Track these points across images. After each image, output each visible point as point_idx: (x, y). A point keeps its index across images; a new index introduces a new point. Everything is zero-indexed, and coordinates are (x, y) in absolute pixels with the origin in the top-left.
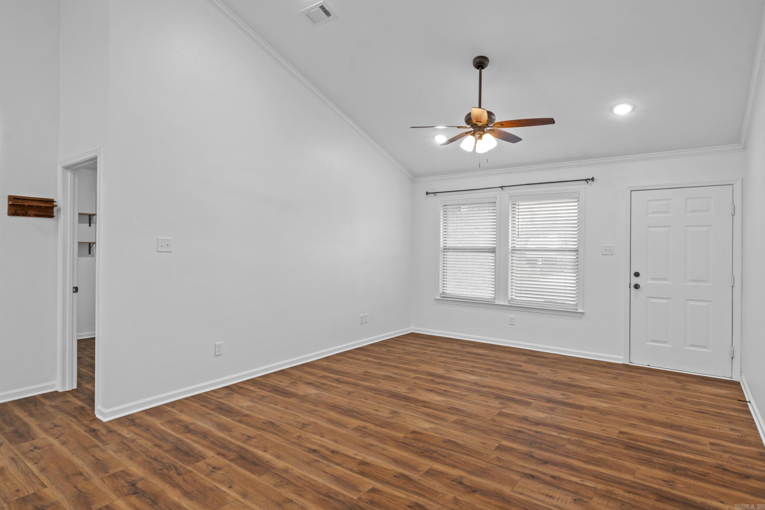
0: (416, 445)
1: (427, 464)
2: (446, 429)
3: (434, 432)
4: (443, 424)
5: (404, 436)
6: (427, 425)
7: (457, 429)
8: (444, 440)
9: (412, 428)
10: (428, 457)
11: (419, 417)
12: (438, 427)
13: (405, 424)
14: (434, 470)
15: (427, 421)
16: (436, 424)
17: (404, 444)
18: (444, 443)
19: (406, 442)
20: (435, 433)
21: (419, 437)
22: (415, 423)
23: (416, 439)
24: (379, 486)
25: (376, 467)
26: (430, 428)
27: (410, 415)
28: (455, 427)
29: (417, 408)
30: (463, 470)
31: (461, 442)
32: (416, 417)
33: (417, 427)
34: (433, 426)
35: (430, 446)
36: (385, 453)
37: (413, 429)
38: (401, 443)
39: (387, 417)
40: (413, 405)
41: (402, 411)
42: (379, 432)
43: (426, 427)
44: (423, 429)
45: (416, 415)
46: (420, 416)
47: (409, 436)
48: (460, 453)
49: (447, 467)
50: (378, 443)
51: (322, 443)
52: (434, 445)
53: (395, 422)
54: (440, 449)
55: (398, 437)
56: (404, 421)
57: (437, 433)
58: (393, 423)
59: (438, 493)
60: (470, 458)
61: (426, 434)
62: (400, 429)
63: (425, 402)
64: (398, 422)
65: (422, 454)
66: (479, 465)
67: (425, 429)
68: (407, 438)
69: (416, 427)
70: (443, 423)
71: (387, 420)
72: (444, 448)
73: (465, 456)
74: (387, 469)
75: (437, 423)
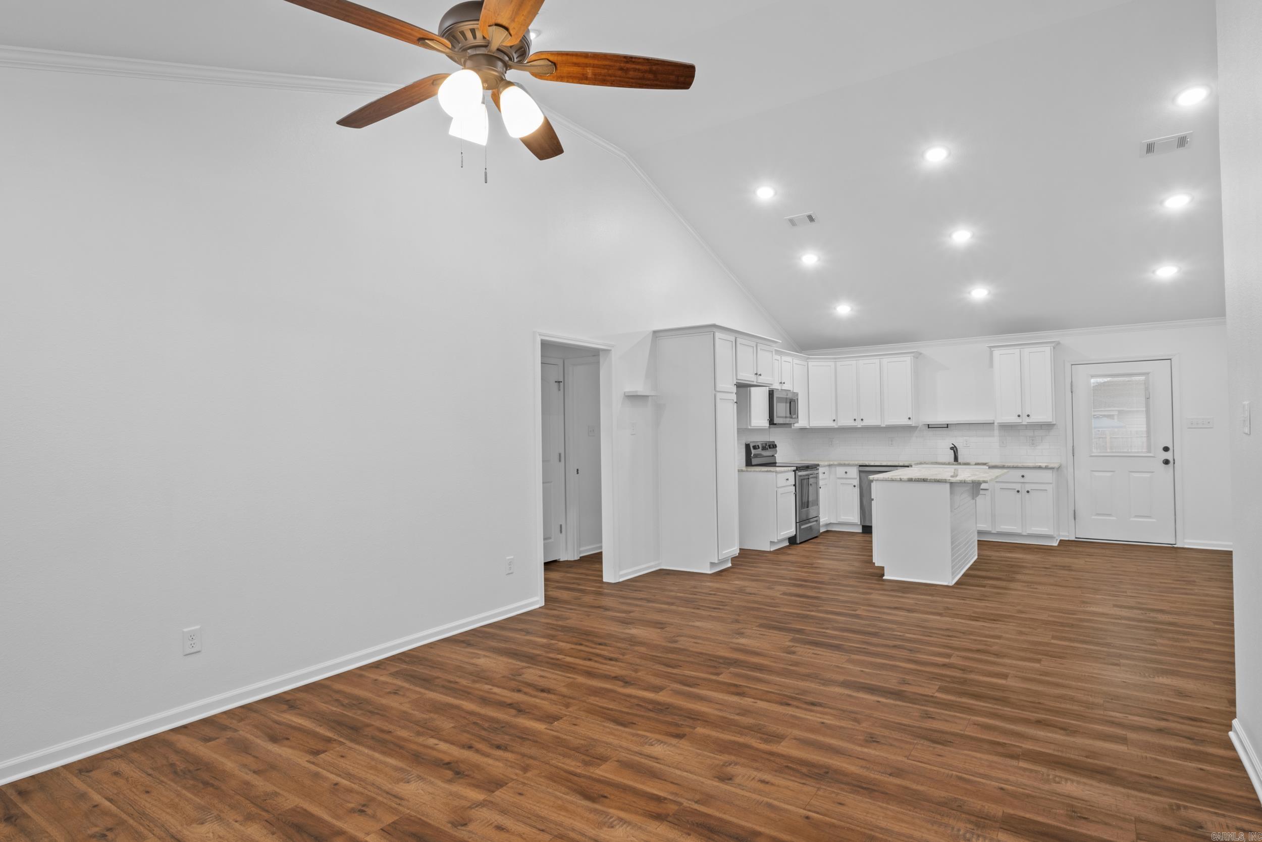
0: (676, 717)
1: (661, 697)
2: (624, 744)
3: (647, 737)
4: (628, 754)
5: (696, 730)
6: (658, 750)
7: (606, 745)
8: (633, 725)
9: (684, 744)
10: (659, 703)
11: (673, 767)
12: (638, 749)
13: (698, 751)
14: (654, 691)
15: (657, 759)
16: (641, 754)
17: (694, 718)
18: (634, 722)
19: (691, 721)
20: (645, 736)
21: (672, 730)
22: (679, 754)
23: (677, 725)
24: (714, 677)
25: (722, 691)
26: (652, 745)
27: (691, 773)
28: (607, 750)
29: (676, 794)
30: (619, 693)
31: (608, 725)
32: (678, 769)
33: (674, 746)
34: (647, 750)
35: (656, 717)
36: (718, 706)
37: (683, 741)
38: (698, 719)
39: (736, 764)
40: (686, 803)
41: (709, 782)
42: (739, 733)
43: (659, 746)
44: (665, 743)
45: (678, 772)
46: (672, 770)
47: (688, 730)
48: (616, 710)
49: (637, 695)
50: (732, 717)
51: (812, 714)
52: (649, 718)
53: (716, 754)
54: (643, 713)
55: (704, 728)
56: (700, 757)
57: (642, 736)
58: (721, 752)
59: (652, 675)
60: (605, 705)
61: (660, 734)
62: (704, 742)
63: (659, 817)
64: (712, 755)
65: (667, 707)
66: (597, 699)
67: (662, 742)
68: (690, 727)
69: (678, 745)
70: (628, 756)
71: (733, 758)
72: (636, 715)
73: (611, 707)
74: (709, 690)
75: (639, 755)
